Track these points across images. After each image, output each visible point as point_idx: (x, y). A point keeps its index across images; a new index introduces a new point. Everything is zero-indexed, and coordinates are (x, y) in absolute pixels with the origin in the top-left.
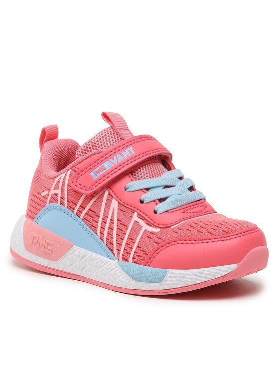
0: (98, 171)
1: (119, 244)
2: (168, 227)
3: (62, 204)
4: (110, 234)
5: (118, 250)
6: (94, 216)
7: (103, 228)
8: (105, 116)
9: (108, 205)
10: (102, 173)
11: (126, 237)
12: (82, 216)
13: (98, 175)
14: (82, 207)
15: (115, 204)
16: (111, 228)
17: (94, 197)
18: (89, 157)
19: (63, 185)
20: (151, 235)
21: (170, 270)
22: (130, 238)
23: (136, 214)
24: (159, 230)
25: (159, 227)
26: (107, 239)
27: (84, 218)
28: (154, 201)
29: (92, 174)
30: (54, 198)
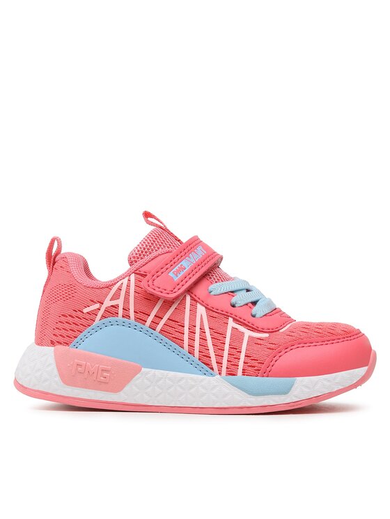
0: (178, 271)
1: (219, 356)
2: (276, 331)
3: (126, 316)
4: (203, 345)
5: (219, 363)
6: (176, 326)
7: (192, 339)
8: (147, 215)
9: (193, 311)
10: (182, 273)
11: (227, 347)
12: (159, 328)
13: (179, 276)
14: (159, 317)
15: (201, 310)
16: (203, 339)
17: (174, 303)
18: (156, 257)
19: (127, 293)
20: (259, 342)
21: (297, 378)
22: (231, 348)
23: (231, 320)
24: (267, 335)
25: (266, 332)
26: (200, 352)
27: (162, 331)
28: (247, 304)
29: (171, 274)
30: (111, 312)
